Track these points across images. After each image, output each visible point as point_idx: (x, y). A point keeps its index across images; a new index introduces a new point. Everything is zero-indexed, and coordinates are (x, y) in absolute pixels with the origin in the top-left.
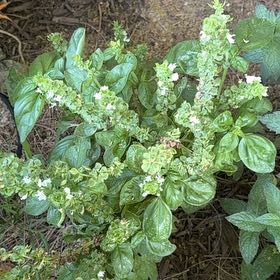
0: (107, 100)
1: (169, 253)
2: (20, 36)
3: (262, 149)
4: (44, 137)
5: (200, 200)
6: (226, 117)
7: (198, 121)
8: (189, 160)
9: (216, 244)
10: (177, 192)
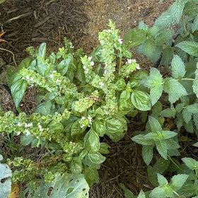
0: (56, 78)
1: (102, 162)
2: (13, 51)
3: (143, 98)
4: (31, 108)
5: (115, 129)
6: (121, 82)
7: (103, 84)
8: (105, 107)
9: (134, 160)
10: (102, 126)
